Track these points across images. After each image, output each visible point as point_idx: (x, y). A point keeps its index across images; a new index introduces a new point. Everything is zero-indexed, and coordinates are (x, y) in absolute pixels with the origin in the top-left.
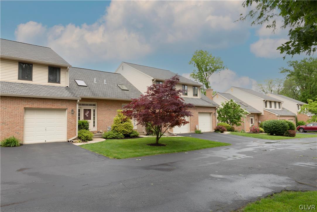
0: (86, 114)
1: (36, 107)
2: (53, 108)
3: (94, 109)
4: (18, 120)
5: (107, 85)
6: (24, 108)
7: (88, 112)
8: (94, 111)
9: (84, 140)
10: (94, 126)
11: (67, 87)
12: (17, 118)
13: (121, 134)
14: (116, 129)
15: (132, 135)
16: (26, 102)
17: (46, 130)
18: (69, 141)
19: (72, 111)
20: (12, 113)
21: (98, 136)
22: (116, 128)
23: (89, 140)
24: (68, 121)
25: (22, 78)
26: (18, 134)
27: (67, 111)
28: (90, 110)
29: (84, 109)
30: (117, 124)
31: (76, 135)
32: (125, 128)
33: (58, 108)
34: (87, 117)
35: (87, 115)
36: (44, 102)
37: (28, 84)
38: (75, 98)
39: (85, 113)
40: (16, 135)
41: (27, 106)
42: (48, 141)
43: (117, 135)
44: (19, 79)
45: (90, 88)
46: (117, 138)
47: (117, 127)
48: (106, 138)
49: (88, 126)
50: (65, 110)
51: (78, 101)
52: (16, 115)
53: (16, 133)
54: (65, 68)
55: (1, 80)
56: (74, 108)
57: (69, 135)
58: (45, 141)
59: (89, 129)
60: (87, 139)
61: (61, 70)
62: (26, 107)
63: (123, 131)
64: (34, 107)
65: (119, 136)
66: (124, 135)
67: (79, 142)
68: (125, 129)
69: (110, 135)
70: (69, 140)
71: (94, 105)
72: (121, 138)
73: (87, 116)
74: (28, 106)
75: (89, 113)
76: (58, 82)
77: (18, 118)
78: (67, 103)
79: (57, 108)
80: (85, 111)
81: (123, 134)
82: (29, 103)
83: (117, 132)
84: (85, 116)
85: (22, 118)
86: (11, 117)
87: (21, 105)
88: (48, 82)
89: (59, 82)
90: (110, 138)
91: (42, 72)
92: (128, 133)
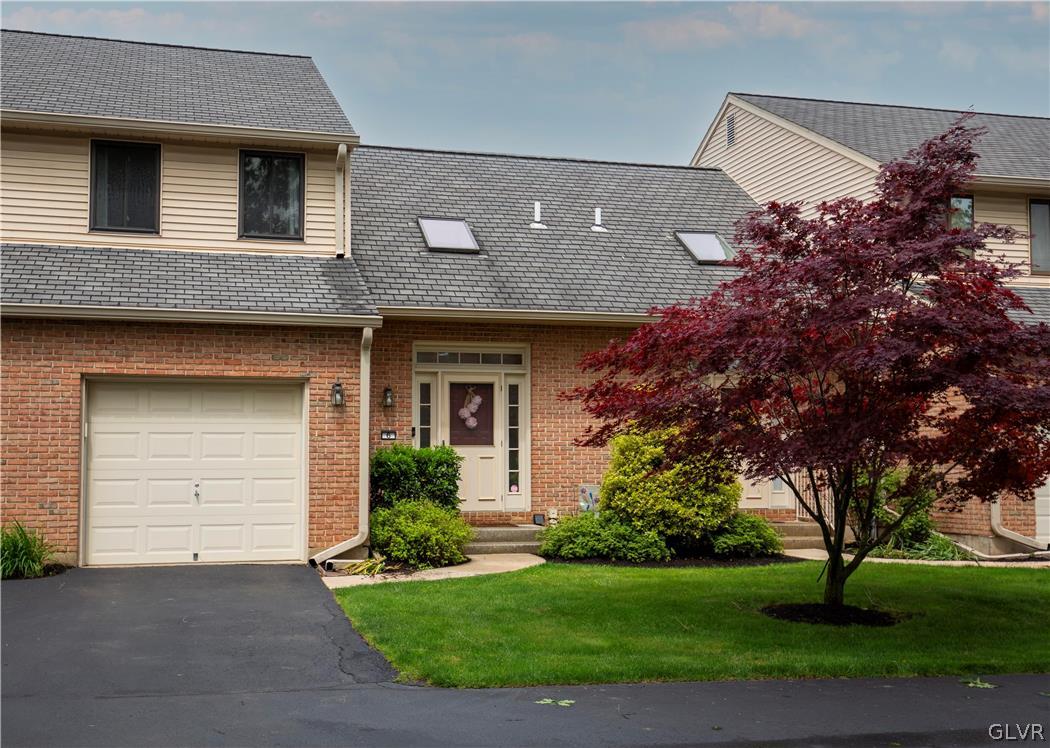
0: (465, 413)
1: (140, 372)
2: (232, 373)
3: (513, 381)
4: (53, 439)
5: (611, 237)
6: (83, 375)
7: (478, 400)
8: (513, 392)
9: (406, 561)
10: (514, 480)
11: (340, 256)
12: (49, 430)
13: (652, 534)
14: (619, 500)
15: (725, 542)
16: (94, 345)
17: (197, 495)
18: (312, 562)
19: (337, 389)
20: (24, 406)
21: (514, 544)
22: (619, 495)
23: (436, 563)
24: (313, 450)
25: (109, 224)
26: (52, 513)
27: (307, 392)
28: (486, 390)
29: (453, 386)
30: (625, 474)
31: (356, 527)
32: (678, 499)
33: (257, 374)
34: (469, 429)
35: (473, 415)
36: (182, 344)
37: (135, 252)
38: (347, 318)
39: (455, 406)
40: (42, 518)
41: (96, 368)
42: (210, 557)
43: (622, 537)
44: (94, 228)
45: (491, 264)
46: (623, 561)
47: (624, 491)
48: (551, 556)
49: (453, 478)
50: (299, 385)
51: (368, 333)
52: (43, 414)
53: (42, 507)
54: (326, 153)
55: (4, 238)
56: (344, 373)
57: (320, 527)
58: (196, 555)
59: (460, 495)
60: (426, 554)
61: (308, 164)
62: (90, 371)
63: (663, 514)
64: (132, 372)
65: (632, 545)
66: (671, 541)
67: (370, 570)
68: (676, 505)
69: (580, 539)
70: (318, 558)
71: (516, 360)
72: (649, 561)
73: (472, 423)
74: (98, 365)
75: (480, 407)
76: (292, 232)
77: (54, 430)
78: (308, 346)
79: (252, 374)
80: (459, 392)
81: (660, 533)
82: (107, 352)
83: (627, 519)
84: (457, 423)
85: (70, 430)
86: (19, 422)
87: (67, 364)
88: (240, 237)
89: (299, 238)
90: (577, 559)
91: (206, 183)
92: (694, 526)
